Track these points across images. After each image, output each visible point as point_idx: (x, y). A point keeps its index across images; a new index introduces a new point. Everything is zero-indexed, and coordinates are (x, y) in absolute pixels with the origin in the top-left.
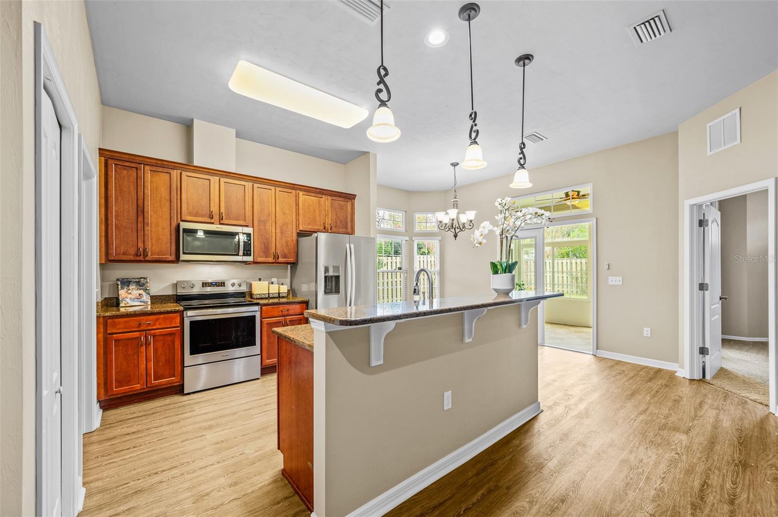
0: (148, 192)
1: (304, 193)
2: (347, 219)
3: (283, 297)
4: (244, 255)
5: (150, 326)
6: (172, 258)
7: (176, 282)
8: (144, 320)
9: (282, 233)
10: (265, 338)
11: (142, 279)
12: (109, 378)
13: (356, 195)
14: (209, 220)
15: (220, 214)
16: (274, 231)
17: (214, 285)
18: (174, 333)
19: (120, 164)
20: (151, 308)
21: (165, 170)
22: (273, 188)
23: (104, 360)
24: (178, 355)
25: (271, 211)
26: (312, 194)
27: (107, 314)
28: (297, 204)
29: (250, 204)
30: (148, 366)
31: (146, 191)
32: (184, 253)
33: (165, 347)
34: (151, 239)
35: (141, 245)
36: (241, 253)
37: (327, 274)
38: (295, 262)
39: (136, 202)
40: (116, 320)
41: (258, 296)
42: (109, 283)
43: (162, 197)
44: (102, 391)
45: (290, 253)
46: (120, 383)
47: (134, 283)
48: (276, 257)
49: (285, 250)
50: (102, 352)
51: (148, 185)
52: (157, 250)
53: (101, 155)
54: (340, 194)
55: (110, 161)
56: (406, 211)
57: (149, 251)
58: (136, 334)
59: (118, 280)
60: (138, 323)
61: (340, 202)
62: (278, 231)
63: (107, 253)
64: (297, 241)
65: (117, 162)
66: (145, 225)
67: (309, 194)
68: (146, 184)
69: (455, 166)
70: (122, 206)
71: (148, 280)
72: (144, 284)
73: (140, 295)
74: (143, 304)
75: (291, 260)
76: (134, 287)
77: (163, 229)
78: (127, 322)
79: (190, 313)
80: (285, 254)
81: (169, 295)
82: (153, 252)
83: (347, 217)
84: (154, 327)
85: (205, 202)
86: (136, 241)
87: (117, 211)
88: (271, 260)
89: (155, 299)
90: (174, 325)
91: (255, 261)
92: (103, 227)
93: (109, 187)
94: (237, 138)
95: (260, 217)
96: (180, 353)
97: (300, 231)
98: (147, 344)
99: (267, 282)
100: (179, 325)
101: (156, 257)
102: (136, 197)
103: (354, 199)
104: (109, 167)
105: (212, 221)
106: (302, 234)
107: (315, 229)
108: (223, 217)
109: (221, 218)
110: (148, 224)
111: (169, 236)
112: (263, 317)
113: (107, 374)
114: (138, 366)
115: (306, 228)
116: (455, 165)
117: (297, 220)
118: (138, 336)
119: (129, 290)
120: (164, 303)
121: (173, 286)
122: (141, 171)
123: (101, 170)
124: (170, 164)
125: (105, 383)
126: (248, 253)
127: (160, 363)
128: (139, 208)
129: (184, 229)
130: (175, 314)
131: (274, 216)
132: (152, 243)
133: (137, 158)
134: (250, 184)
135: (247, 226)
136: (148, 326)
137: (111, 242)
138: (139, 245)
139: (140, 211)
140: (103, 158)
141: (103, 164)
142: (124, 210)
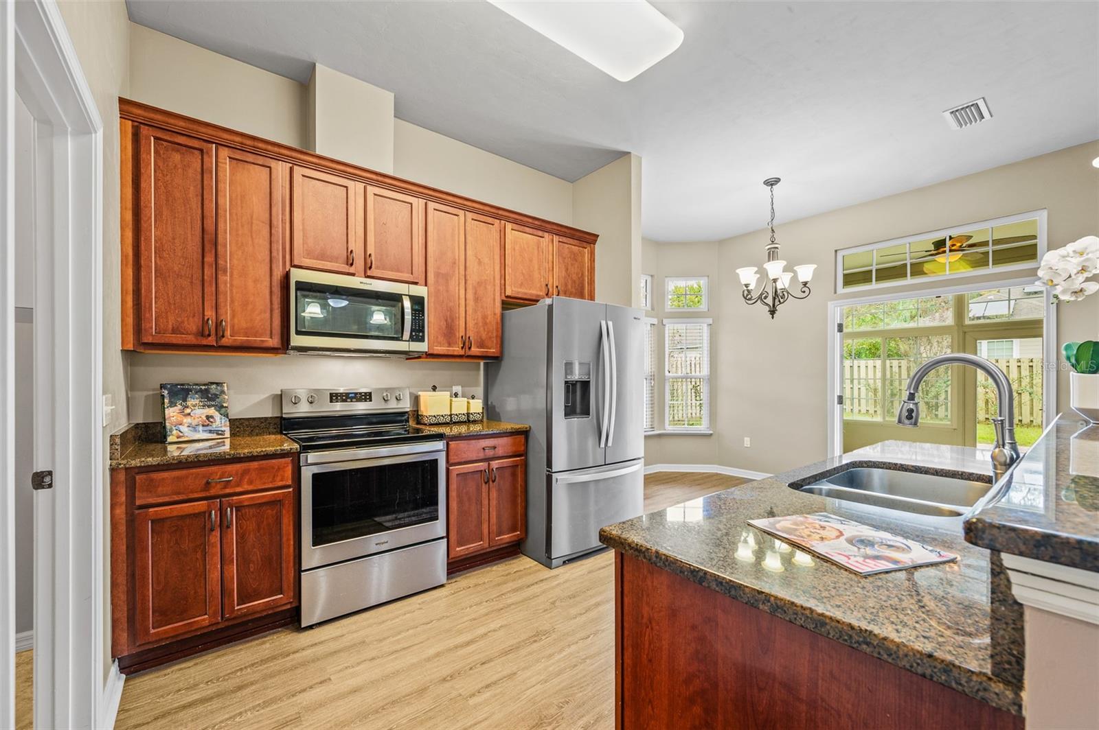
0: (225, 204)
1: (515, 226)
2: (583, 280)
3: (475, 422)
4: (412, 339)
5: (232, 487)
6: (275, 342)
7: (280, 393)
8: (217, 473)
9: (477, 299)
10: (454, 505)
11: (214, 386)
12: (139, 606)
13: (598, 236)
14: (346, 269)
15: (367, 257)
16: (462, 296)
17: (352, 399)
18: (280, 501)
19: (165, 138)
20: (232, 446)
21: (261, 160)
22: (461, 213)
23: (127, 566)
24: (289, 545)
25: (457, 258)
26: (527, 229)
27: (133, 462)
28: (503, 248)
29: (422, 241)
30: (226, 574)
31: (221, 201)
32: (298, 333)
33: (262, 531)
34: (232, 301)
35: (210, 313)
36: (407, 335)
37: (570, 378)
38: (498, 355)
39: (199, 222)
40: (155, 476)
41: (433, 421)
42: (145, 393)
43: (254, 217)
44: (124, 636)
45: (490, 338)
46: (164, 616)
47: (196, 393)
48: (466, 344)
49: (482, 332)
50: (125, 547)
51: (226, 187)
52: (244, 325)
53: (124, 115)
54: (572, 232)
55: (144, 131)
56: (652, 276)
57: (226, 325)
58: (201, 506)
59: (162, 386)
60: (205, 481)
61: (572, 247)
62: (470, 295)
63: (138, 330)
64: (502, 316)
65: (160, 135)
66: (220, 273)
67: (521, 228)
68: (221, 185)
69: (772, 185)
70: (170, 230)
71: (226, 388)
72: (216, 396)
73: (208, 417)
74: (214, 436)
75: (493, 351)
76: (197, 401)
77: (256, 281)
78: (179, 479)
79: (312, 457)
80: (482, 340)
81: (267, 418)
82: (236, 327)
83: (583, 275)
84: (239, 489)
85: (338, 231)
86: (201, 301)
87: (160, 239)
88: (457, 349)
89: (240, 427)
90: (281, 484)
91: (431, 352)
92: (130, 272)
93: (143, 185)
94: (396, 119)
95: (439, 268)
96: (292, 543)
97: (507, 297)
98: (224, 526)
99: (448, 393)
100: (290, 482)
101: (241, 339)
102: (200, 211)
103: (594, 242)
104: (143, 142)
105: (352, 270)
106: (510, 303)
107: (531, 295)
108: (371, 263)
109: (369, 265)
110: (225, 271)
111: (268, 296)
112: (451, 461)
113: (134, 596)
114: (204, 575)
115: (518, 293)
116: (772, 183)
117: (503, 277)
118: (203, 509)
119: (188, 407)
120: (257, 435)
121: (273, 399)
122: (210, 157)
123: (126, 147)
124: (270, 147)
125: (131, 620)
126: (418, 336)
127: (251, 565)
128: (205, 236)
129: (297, 283)
130: (283, 460)
131: (462, 268)
132: (233, 311)
133: (204, 130)
134: (422, 202)
135: (416, 283)
136: (225, 487)
137: (147, 305)
138: (206, 313)
139: (209, 242)
140: (130, 122)
141: (130, 136)
142: (174, 239)
